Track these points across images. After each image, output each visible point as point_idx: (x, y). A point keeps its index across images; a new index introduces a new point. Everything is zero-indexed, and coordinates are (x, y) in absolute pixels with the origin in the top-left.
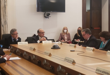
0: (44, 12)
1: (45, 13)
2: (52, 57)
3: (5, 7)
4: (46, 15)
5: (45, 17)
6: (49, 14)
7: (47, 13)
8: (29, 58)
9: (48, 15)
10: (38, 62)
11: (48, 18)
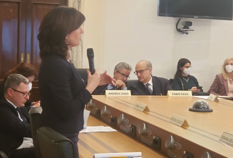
0: (177, 19)
1: (180, 19)
2: (189, 130)
4: (181, 27)
5: (179, 30)
6: (190, 24)
7: (183, 20)
8: (133, 130)
9: (188, 25)
10: (154, 140)
11: (187, 33)
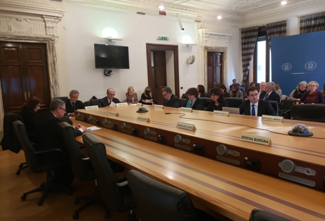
1: (106, 69)
3: (54, 63)
5: (106, 75)
9: (110, 72)
11: (110, 76)
